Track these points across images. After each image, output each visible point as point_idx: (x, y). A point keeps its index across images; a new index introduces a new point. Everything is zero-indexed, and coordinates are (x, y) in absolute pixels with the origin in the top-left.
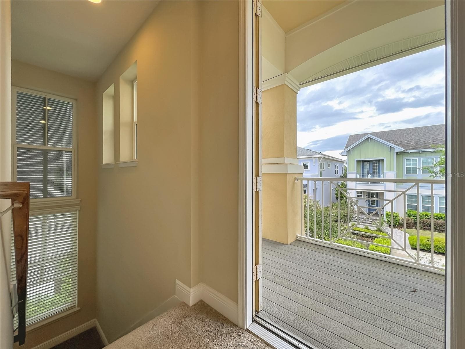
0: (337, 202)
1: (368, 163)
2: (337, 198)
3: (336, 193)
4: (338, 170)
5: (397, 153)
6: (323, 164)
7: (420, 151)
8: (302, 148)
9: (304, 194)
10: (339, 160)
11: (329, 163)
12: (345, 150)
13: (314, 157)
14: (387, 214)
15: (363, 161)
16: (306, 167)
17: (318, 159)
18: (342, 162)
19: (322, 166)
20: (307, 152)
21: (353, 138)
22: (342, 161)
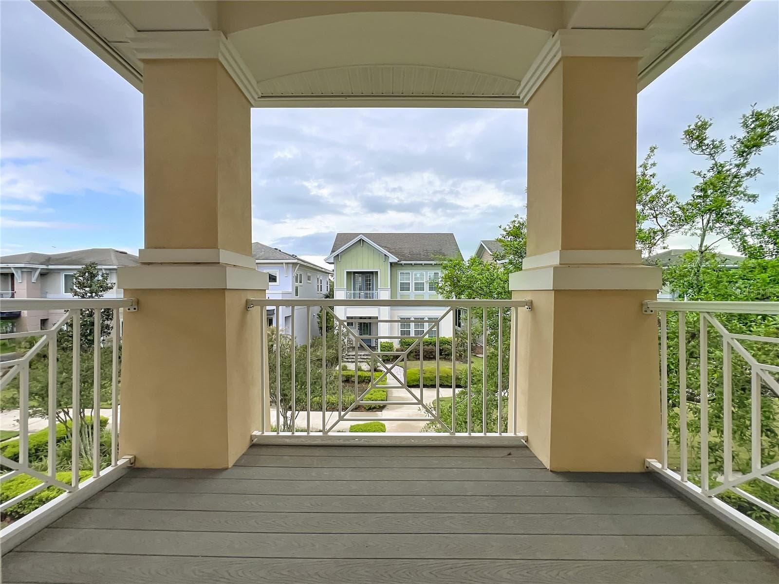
0: (320, 335)
1: (360, 276)
2: (321, 328)
3: (319, 320)
4: (321, 286)
5: (391, 264)
6: (301, 275)
7: (413, 262)
8: (266, 247)
9: (270, 326)
10: (323, 270)
11: (309, 274)
12: (331, 255)
13: (285, 263)
14: (381, 345)
15: (355, 273)
16: (273, 279)
17: (292, 267)
18: (326, 273)
19: (298, 279)
20: (275, 254)
21: (342, 238)
22: (327, 271)
